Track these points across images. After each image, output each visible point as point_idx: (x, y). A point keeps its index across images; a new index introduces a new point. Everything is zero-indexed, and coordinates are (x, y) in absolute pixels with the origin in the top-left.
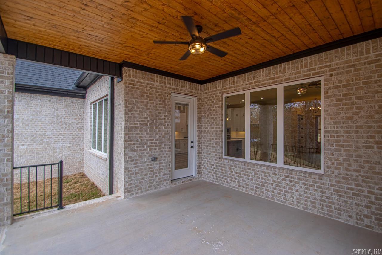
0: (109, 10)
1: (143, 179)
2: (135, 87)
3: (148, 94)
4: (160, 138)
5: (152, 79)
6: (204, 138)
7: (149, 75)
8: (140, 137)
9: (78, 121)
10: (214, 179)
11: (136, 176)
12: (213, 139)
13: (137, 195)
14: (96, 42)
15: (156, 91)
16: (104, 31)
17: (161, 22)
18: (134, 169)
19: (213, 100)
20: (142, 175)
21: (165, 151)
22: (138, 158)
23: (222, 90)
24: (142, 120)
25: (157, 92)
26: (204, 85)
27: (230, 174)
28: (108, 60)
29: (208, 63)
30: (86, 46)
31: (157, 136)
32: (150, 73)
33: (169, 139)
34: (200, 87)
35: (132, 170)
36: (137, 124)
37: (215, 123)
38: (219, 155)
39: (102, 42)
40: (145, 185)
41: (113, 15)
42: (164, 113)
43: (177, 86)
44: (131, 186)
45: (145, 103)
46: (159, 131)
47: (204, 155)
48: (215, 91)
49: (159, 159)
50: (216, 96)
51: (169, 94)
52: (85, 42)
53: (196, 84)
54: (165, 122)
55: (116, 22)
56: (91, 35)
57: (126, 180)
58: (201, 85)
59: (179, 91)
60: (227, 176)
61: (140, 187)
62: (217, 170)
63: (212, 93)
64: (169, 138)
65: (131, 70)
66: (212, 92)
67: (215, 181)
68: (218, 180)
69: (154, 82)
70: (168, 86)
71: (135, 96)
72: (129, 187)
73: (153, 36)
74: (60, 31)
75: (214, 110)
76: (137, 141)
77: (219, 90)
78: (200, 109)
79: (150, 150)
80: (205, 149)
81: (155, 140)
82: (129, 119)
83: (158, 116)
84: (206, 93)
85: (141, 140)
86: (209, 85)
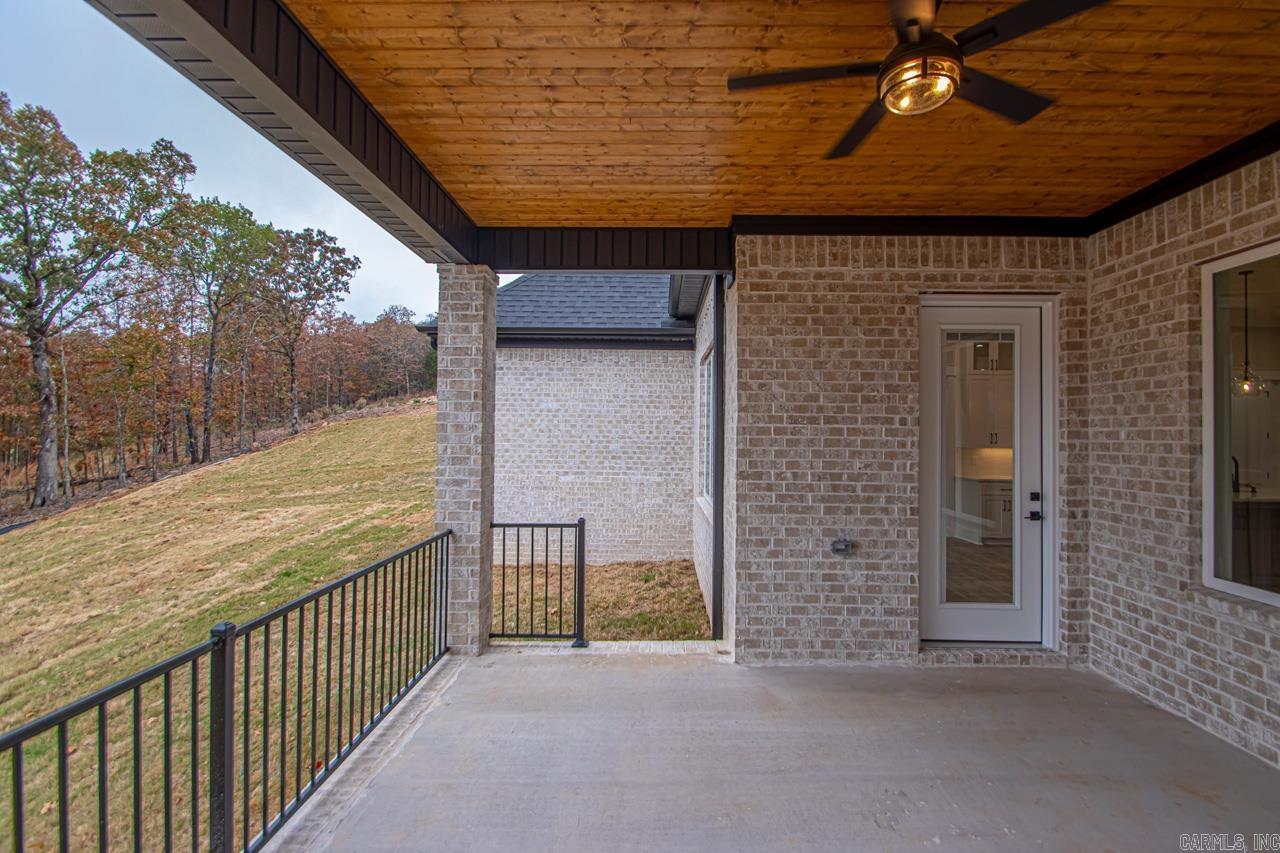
0: (607, 78)
1: (802, 610)
2: (773, 293)
3: (821, 314)
4: (868, 471)
5: (835, 256)
6: (1099, 481)
7: (821, 243)
8: (790, 465)
9: (678, 412)
10: (1153, 681)
11: (776, 598)
12: (1146, 486)
13: (781, 664)
14: (633, 183)
15: (851, 297)
16: (632, 142)
17: (765, 43)
18: (770, 572)
19: (1143, 301)
20: (798, 598)
21: (892, 523)
22: (782, 535)
23: (1191, 243)
24: (798, 404)
25: (856, 300)
26: (1097, 235)
27: (1241, 678)
28: (690, 225)
29: (1069, 129)
30: (620, 201)
31: (857, 464)
32: (827, 238)
33: (908, 478)
34: (1077, 246)
35: (762, 575)
36: (781, 420)
37: (1157, 411)
38: (1180, 572)
39: (648, 178)
40: (809, 635)
41: (626, 84)
42: (886, 376)
43: (949, 264)
44: (760, 627)
45: (809, 346)
46: (865, 444)
47: (1099, 558)
48: (1154, 254)
49: (865, 550)
50: (1159, 280)
51: (909, 300)
52: (612, 192)
53: (1048, 240)
54: (892, 410)
55: (642, 103)
56: (613, 166)
57: (742, 603)
58: (1082, 240)
59: (959, 283)
60: (1225, 687)
61: (790, 638)
62: (1170, 643)
63: (1139, 267)
64: (908, 471)
65: (759, 239)
66: (1140, 259)
67: (1158, 696)
68: (1171, 691)
69: (845, 265)
70: (903, 271)
71: (774, 323)
72: (753, 628)
73: (769, 104)
74: (548, 179)
75: (1149, 346)
76: (779, 476)
77: (1173, 246)
78: (1078, 346)
79: (828, 511)
80: (1106, 534)
81: (850, 478)
82: (753, 403)
83: (860, 389)
84: (1111, 269)
85: (795, 476)
86: (1123, 230)
